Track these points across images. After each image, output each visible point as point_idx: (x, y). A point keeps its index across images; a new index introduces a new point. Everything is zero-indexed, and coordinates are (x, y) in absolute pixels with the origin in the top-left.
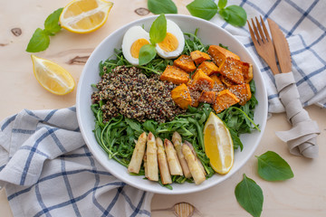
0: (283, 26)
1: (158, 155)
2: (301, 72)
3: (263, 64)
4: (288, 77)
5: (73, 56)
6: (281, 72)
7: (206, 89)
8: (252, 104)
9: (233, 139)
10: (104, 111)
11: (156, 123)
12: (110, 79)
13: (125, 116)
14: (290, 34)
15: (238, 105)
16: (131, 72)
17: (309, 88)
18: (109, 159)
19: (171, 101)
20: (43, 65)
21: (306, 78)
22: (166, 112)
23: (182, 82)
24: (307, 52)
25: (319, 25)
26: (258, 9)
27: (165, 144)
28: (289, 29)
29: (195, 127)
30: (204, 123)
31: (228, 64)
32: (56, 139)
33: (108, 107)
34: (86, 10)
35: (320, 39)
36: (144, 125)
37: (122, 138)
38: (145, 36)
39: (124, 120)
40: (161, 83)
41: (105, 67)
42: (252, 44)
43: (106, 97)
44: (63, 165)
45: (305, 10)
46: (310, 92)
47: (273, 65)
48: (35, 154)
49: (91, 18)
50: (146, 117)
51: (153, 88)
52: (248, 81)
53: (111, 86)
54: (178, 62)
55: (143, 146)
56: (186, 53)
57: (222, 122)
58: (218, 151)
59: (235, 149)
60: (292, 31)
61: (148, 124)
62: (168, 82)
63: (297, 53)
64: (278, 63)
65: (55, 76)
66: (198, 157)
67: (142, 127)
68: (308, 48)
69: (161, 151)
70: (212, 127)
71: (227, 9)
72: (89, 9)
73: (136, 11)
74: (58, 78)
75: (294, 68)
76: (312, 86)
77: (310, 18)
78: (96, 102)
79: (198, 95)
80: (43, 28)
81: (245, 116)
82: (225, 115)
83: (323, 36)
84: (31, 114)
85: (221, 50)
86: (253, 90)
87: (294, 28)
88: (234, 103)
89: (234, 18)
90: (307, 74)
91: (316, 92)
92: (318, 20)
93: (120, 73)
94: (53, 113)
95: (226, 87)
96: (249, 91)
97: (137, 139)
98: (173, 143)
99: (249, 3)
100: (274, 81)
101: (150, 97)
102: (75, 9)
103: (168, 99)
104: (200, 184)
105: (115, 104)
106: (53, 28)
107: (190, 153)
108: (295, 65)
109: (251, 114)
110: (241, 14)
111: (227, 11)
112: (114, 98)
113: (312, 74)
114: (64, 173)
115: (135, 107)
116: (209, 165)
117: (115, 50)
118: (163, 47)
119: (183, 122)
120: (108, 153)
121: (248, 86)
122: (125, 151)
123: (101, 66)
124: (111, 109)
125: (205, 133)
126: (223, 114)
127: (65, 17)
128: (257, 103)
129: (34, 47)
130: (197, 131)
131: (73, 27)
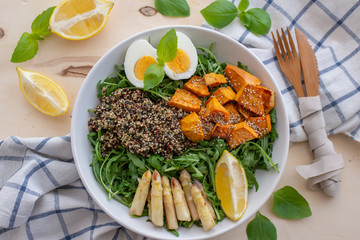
0: (312, 35)
1: (163, 197)
2: (329, 95)
3: (286, 82)
4: (314, 103)
5: (66, 65)
6: (306, 95)
7: (220, 123)
8: (271, 137)
9: (247, 177)
10: (102, 143)
11: (162, 159)
12: (110, 103)
13: (127, 149)
14: (319, 44)
15: (256, 140)
16: (135, 96)
17: (337, 116)
18: (109, 200)
19: (180, 133)
20: (31, 80)
21: (334, 104)
22: (174, 147)
23: (193, 110)
24: (338, 70)
25: (354, 36)
26: (285, 14)
27: (172, 184)
28: (319, 38)
29: (206, 164)
30: (217, 161)
31: (246, 93)
32: (48, 174)
33: (107, 138)
34: (81, 12)
35: (353, 54)
36: (149, 160)
37: (124, 174)
38: (152, 52)
39: (125, 153)
40: (169, 111)
41: (104, 88)
42: (275, 59)
43: (105, 127)
44: (57, 201)
45: (340, 17)
46: (337, 119)
47: (298, 85)
48: (25, 194)
49: (87, 22)
50: (151, 152)
51: (159, 117)
52: (268, 111)
53: (111, 114)
54: (189, 85)
55: (147, 186)
56: (199, 74)
57: (236, 161)
58: (231, 194)
59: (250, 188)
60: (322, 41)
61: (153, 160)
62: (177, 109)
63: (326, 71)
64: (303, 82)
65: (46, 94)
66: (208, 199)
67: (147, 163)
68: (339, 64)
69: (168, 192)
70: (225, 166)
71: (249, 12)
72: (85, 11)
73: (140, 10)
74: (50, 98)
75: (321, 90)
76: (340, 113)
77: (345, 27)
78: (94, 130)
79: (211, 128)
80: (30, 32)
81: (263, 152)
82: (241, 150)
83: (357, 50)
84: (19, 143)
85: (240, 71)
86: (274, 121)
87: (325, 37)
88: (252, 138)
89: (256, 25)
90: (336, 98)
91: (344, 121)
92: (354, 31)
93: (122, 96)
94: (44, 143)
95: (243, 119)
96: (269, 123)
97: (140, 177)
98: (180, 183)
99: (275, 6)
100: (297, 104)
101: (156, 129)
102: (67, 11)
103: (177, 131)
104: (209, 230)
105: (115, 135)
106: (42, 31)
107: (200, 196)
108: (323, 87)
109: (269, 149)
110: (264, 21)
111: (248, 16)
112: (114, 128)
113: (341, 99)
114: (58, 211)
115: (139, 140)
116: (219, 208)
117: (116, 67)
118: (172, 67)
119: (192, 160)
120: (107, 192)
121: (268, 117)
122: (127, 189)
123: (100, 87)
124: (111, 140)
125: (216, 171)
126: (238, 150)
127: (56, 20)
128: (277, 136)
129: (21, 56)
130: (208, 168)
131: (66, 33)
